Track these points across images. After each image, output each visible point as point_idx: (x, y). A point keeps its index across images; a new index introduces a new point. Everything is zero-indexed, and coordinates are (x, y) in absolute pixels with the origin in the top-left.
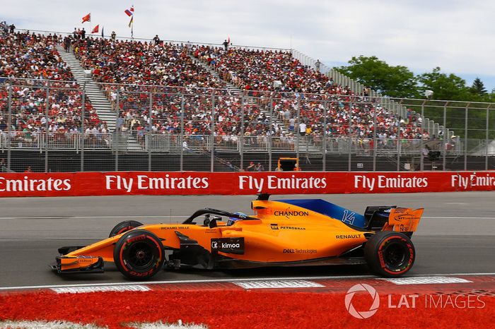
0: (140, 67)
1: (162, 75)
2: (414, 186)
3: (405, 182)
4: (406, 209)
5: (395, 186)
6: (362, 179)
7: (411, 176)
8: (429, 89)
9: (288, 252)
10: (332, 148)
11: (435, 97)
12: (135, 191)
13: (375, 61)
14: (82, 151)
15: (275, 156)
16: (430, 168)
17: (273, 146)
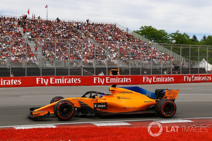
0: (51, 31)
1: (60, 34)
2: (168, 81)
3: (165, 79)
4: (172, 90)
5: (160, 81)
6: (146, 78)
7: (167, 77)
8: (174, 40)
9: (124, 108)
10: (133, 65)
11: (176, 43)
12: (49, 84)
13: (151, 28)
14: (26, 67)
15: (109, 69)
16: (175, 73)
17: (108, 64)
